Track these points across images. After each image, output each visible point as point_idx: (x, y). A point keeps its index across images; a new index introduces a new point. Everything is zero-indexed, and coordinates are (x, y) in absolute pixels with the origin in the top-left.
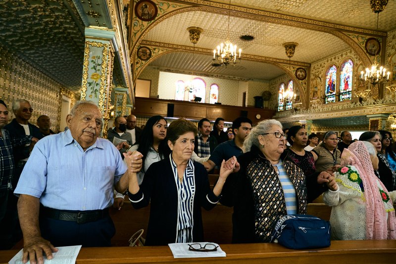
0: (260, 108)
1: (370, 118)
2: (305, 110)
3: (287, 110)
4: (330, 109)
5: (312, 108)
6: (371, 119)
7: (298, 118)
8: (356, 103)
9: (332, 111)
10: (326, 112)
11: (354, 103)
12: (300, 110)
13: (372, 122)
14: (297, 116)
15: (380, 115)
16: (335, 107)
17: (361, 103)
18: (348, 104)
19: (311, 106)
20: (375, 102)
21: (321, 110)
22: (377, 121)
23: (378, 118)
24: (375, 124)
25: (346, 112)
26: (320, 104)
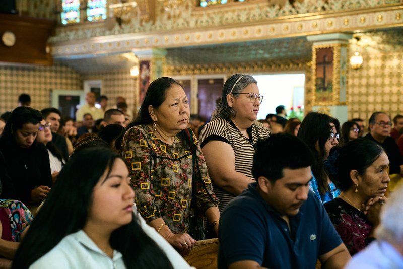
0: (10, 13)
1: (313, 42)
2: (147, 21)
3: (91, 23)
4: (217, 20)
5: (165, 16)
6: (316, 46)
7: (128, 43)
8: (280, 8)
9: (224, 25)
10: (206, 28)
11: (277, 7)
12: (129, 21)
13: (320, 51)
14: (126, 37)
15: (337, 36)
16: (229, 15)
17: (293, 7)
18: (261, 8)
19: (162, 10)
20: (326, 6)
21: (192, 24)
22: (329, 50)
23: (331, 44)
24: (325, 57)
25: (257, 28)
26: (187, 7)
